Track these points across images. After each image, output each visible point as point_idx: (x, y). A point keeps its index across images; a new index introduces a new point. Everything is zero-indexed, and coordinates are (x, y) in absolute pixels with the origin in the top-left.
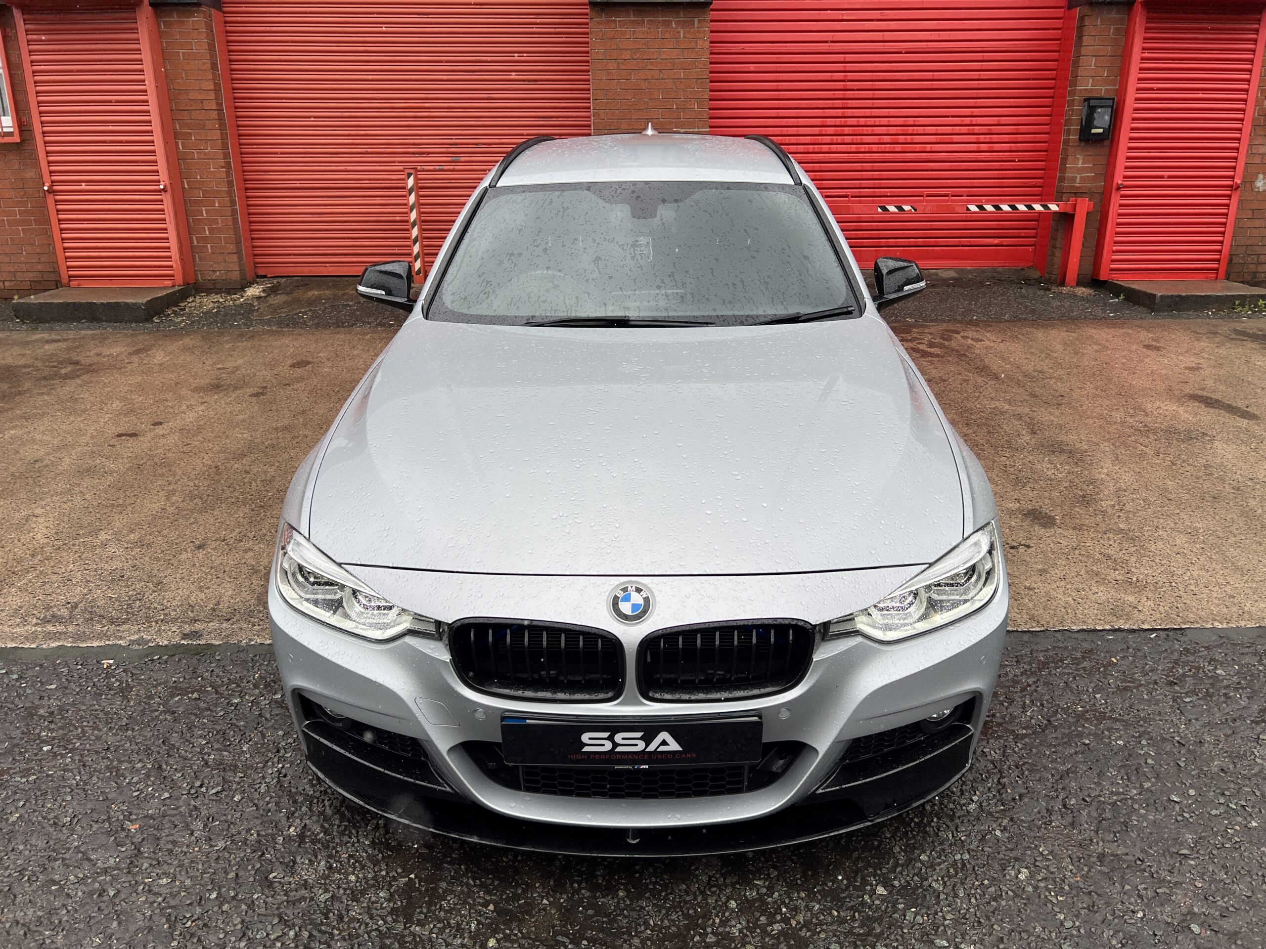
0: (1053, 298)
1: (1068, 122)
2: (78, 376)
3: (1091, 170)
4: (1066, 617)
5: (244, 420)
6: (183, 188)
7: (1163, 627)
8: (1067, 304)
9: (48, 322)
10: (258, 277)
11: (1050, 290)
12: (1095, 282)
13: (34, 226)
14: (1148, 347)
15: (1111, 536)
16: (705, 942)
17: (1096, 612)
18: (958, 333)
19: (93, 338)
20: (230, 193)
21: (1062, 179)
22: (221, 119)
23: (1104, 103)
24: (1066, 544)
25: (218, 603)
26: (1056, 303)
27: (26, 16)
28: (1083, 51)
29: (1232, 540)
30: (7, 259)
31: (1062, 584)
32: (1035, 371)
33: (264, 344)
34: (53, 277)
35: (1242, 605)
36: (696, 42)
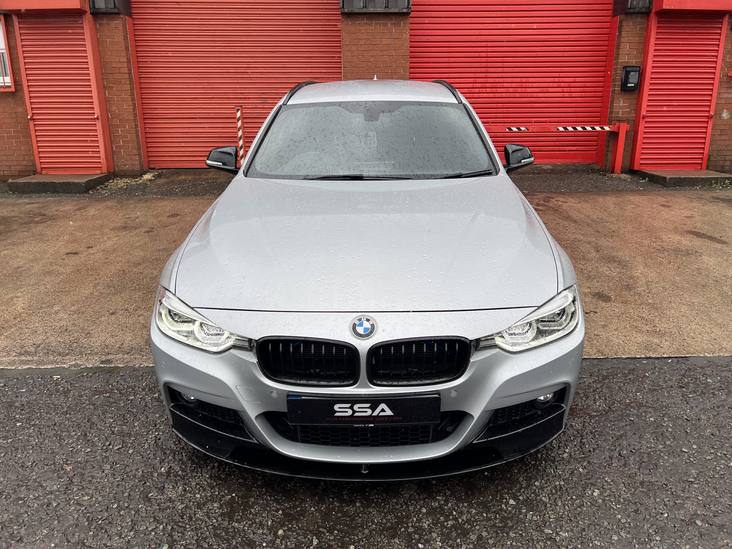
0: (608, 180)
1: (615, 80)
2: (45, 222)
3: (628, 107)
4: (619, 351)
5: (140, 246)
6: (108, 117)
7: (675, 356)
8: (616, 183)
9: (29, 193)
10: (150, 169)
11: (606, 175)
12: (632, 172)
13: (22, 140)
14: (663, 206)
15: (644, 306)
16: (408, 531)
17: (636, 348)
18: (553, 198)
19: (54, 201)
20: (135, 120)
21: (611, 113)
22: (130, 79)
23: (635, 69)
24: (618, 311)
25: (122, 344)
26: (609, 183)
27: (20, 20)
28: (622, 40)
29: (714, 309)
30: (6, 158)
31: (616, 332)
32: (598, 218)
33: (153, 204)
34: (32, 169)
35: (721, 344)
36: (402, 35)
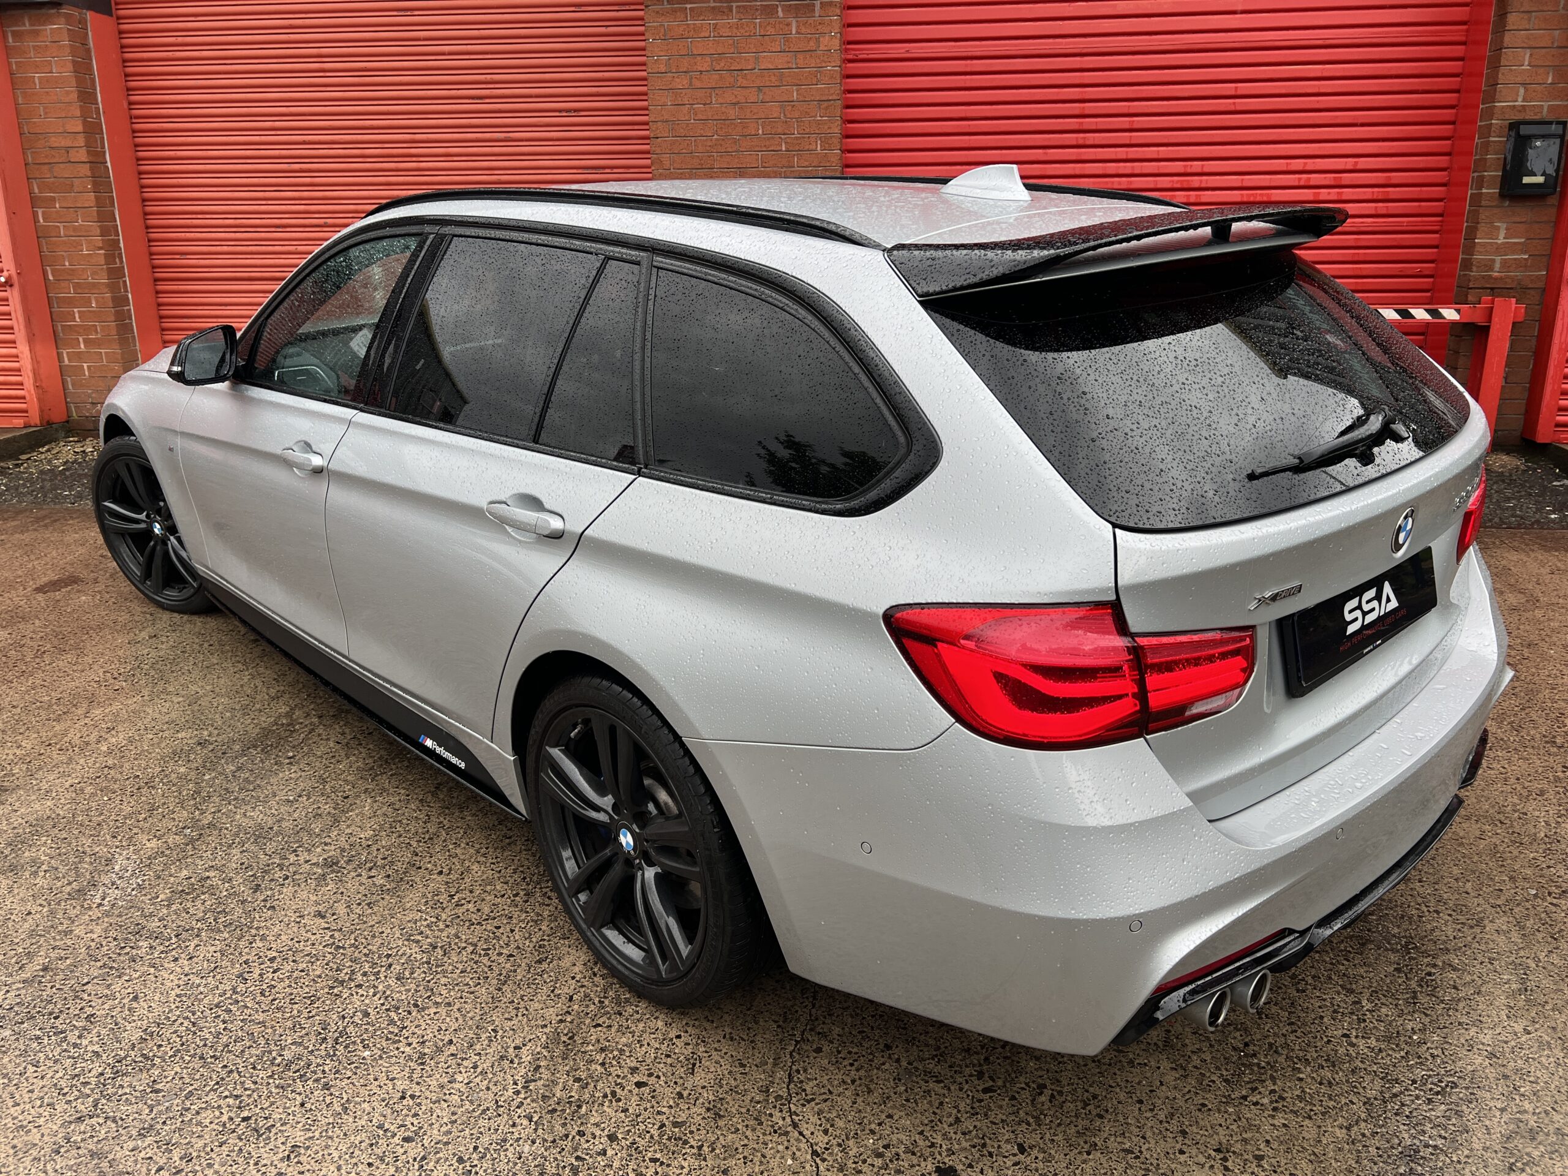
1: (1481, 164)
3: (1521, 248)
6: (48, 279)
12: (1528, 446)
20: (113, 287)
21: (1467, 265)
22: (97, 177)
23: (1549, 130)
28: (1508, 39)
36: (818, 40)
